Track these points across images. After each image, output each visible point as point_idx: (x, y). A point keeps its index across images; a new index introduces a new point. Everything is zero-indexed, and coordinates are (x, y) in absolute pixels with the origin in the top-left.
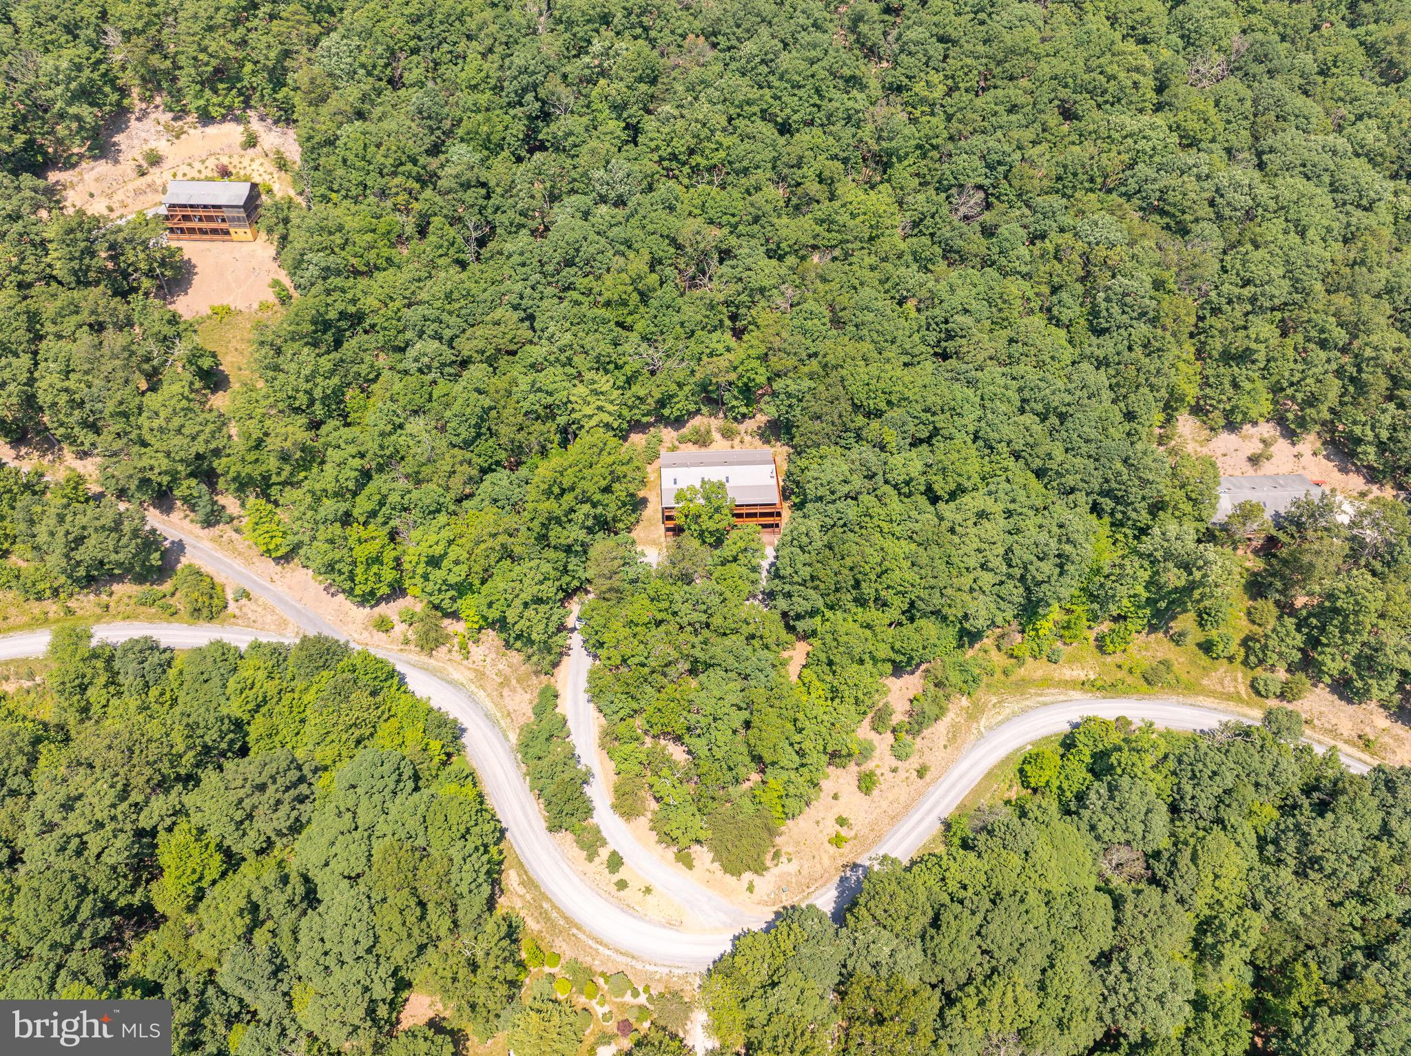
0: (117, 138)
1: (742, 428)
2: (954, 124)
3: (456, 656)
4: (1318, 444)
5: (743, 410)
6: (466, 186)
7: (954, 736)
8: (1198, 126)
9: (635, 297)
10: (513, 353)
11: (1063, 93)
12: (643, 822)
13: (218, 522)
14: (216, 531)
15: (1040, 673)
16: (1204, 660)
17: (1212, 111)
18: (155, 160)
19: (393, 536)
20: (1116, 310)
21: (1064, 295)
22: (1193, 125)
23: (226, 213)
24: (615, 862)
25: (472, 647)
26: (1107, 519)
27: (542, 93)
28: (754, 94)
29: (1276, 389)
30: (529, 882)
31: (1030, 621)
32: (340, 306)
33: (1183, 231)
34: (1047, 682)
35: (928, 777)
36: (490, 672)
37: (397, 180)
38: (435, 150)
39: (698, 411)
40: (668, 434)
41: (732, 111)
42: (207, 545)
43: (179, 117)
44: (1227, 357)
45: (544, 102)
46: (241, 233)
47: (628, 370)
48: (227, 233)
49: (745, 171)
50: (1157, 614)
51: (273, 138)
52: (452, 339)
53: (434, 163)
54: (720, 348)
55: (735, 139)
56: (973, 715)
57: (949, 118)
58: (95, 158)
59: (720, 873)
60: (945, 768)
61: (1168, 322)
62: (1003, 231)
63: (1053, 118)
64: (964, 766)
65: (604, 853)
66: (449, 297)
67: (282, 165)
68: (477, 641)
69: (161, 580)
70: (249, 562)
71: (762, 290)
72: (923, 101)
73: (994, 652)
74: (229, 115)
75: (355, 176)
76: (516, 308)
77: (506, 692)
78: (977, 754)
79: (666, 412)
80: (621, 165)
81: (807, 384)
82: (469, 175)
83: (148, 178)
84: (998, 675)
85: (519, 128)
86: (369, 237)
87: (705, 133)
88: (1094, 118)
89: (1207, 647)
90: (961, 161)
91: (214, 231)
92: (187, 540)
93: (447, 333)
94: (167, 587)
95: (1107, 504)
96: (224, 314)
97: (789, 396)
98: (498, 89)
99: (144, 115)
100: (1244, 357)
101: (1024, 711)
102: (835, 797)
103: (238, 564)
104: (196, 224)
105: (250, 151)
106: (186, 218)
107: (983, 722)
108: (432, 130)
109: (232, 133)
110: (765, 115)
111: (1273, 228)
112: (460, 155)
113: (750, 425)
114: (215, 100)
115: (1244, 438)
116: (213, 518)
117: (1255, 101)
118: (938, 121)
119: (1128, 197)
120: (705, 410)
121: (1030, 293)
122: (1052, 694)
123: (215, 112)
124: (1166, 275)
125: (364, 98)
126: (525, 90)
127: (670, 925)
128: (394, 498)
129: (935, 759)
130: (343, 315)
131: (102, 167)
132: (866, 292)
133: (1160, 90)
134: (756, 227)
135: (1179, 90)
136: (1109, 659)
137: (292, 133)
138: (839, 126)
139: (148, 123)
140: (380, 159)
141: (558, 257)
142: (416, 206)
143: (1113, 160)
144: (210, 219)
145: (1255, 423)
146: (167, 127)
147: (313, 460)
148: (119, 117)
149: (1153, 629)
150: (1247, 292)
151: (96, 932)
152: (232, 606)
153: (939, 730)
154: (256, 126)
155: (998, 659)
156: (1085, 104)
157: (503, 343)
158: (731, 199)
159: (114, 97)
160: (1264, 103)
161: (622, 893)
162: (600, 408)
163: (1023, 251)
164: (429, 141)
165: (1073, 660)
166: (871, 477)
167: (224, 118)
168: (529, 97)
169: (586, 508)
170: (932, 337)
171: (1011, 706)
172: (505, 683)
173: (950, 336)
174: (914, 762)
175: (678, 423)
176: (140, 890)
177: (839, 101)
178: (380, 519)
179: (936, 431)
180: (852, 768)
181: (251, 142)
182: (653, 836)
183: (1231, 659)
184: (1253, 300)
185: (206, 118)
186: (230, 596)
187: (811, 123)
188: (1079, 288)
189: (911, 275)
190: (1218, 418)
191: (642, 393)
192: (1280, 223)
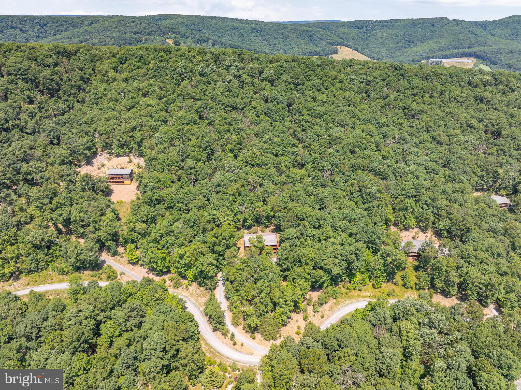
0: (94, 160)
1: (267, 230)
2: (322, 155)
3: (184, 289)
4: (432, 233)
5: (267, 224)
6: (191, 168)
7: (331, 309)
8: (387, 154)
9: (237, 194)
10: (203, 208)
11: (350, 147)
12: (241, 327)
13: (116, 255)
14: (115, 258)
15: (356, 294)
16: (405, 289)
17: (391, 151)
18: (103, 165)
19: (169, 252)
20: (368, 197)
21: (355, 195)
22: (386, 154)
23: (124, 177)
24: (233, 337)
25: (189, 287)
26: (371, 250)
27: (212, 147)
28: (268, 147)
29: (416, 218)
30: (207, 344)
31: (352, 278)
32: (156, 197)
33: (386, 179)
34: (360, 296)
35: (324, 318)
36: (195, 294)
37: (173, 167)
38: (182, 161)
39: (254, 225)
40: (246, 231)
41: (262, 151)
42: (112, 261)
43: (111, 154)
44: (401, 210)
45: (212, 150)
46: (127, 182)
47: (235, 211)
48: (123, 182)
49: (266, 165)
50: (389, 275)
51: (136, 160)
52: (187, 204)
53: (182, 164)
54: (260, 205)
55: (263, 157)
56: (337, 304)
57: (320, 154)
58: (87, 165)
59: (263, 341)
60: (329, 316)
61: (383, 199)
62: (336, 180)
63: (348, 153)
64: (335, 316)
65: (229, 336)
66: (186, 193)
67: (139, 167)
68: (191, 285)
69: (98, 270)
70: (124, 266)
71: (271, 193)
72: (313, 150)
73: (342, 288)
74: (126, 155)
75: (161, 166)
76: (205, 197)
77: (199, 298)
78: (338, 313)
79: (245, 224)
80: (233, 163)
81: (284, 214)
82: (192, 166)
83: (101, 170)
84: (344, 294)
85: (205, 156)
86: (165, 179)
87: (254, 156)
88: (359, 153)
89: (404, 285)
90: (324, 163)
91: (120, 182)
92: (106, 260)
93: (186, 202)
94: (100, 272)
95: (370, 245)
96: (120, 203)
97: (279, 217)
98: (200, 147)
99: (101, 155)
100: (406, 209)
101: (352, 303)
102: (297, 322)
103: (121, 266)
104: (115, 180)
105: (130, 164)
106: (113, 178)
107: (340, 306)
108: (182, 156)
109: (126, 159)
110: (271, 153)
111: (410, 177)
112: (190, 162)
113: (269, 229)
114: (122, 151)
115: (410, 232)
116: (115, 254)
117: (403, 149)
118: (318, 155)
119: (370, 171)
120: (256, 225)
121: (345, 195)
122: (360, 299)
123: (121, 154)
124: (381, 188)
125: (165, 148)
126: (207, 147)
127: (249, 354)
128: (170, 242)
129: (326, 313)
130: (156, 200)
131: (89, 167)
132: (299, 192)
133: (377, 147)
134: (269, 178)
135: (381, 146)
136: (376, 290)
137: (142, 159)
138: (291, 155)
139: (102, 157)
140: (168, 162)
141: (216, 184)
142: (177, 174)
143: (365, 162)
144: (119, 178)
145: (413, 228)
146: (107, 158)
147: (146, 235)
148: (95, 155)
149: (388, 281)
150: (404, 192)
151: (84, 347)
152: (119, 277)
153: (326, 307)
154: (132, 157)
155: (344, 290)
156: (356, 149)
157: (201, 204)
158: (262, 171)
159: (95, 150)
160: (405, 149)
161: (235, 347)
162: (228, 219)
163: (342, 184)
164: (181, 158)
165: (365, 291)
166: (302, 234)
167: (123, 156)
168: (208, 148)
169: (225, 241)
170: (318, 204)
171: (348, 302)
172: (199, 296)
173: (323, 204)
174: (320, 314)
175: (249, 228)
176: (95, 339)
177: (290, 149)
178: (166, 248)
179: (320, 226)
180: (301, 314)
181: (130, 161)
182: (244, 331)
183: (412, 288)
184: (406, 194)
185: (118, 155)
186: (119, 274)
187: (283, 155)
188: (359, 194)
189: (311, 189)
190: (402, 227)
191: (239, 218)
192: (412, 176)
